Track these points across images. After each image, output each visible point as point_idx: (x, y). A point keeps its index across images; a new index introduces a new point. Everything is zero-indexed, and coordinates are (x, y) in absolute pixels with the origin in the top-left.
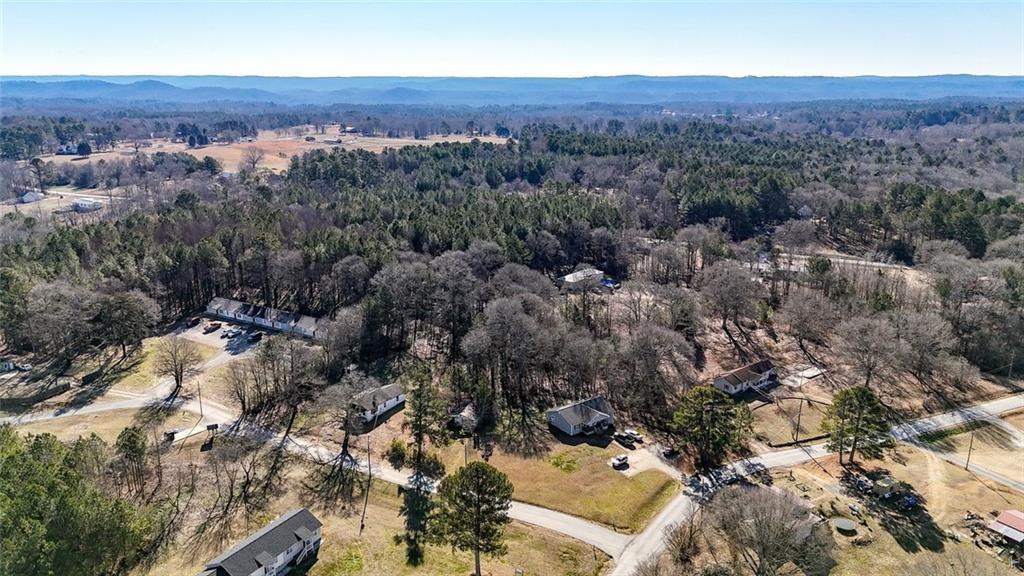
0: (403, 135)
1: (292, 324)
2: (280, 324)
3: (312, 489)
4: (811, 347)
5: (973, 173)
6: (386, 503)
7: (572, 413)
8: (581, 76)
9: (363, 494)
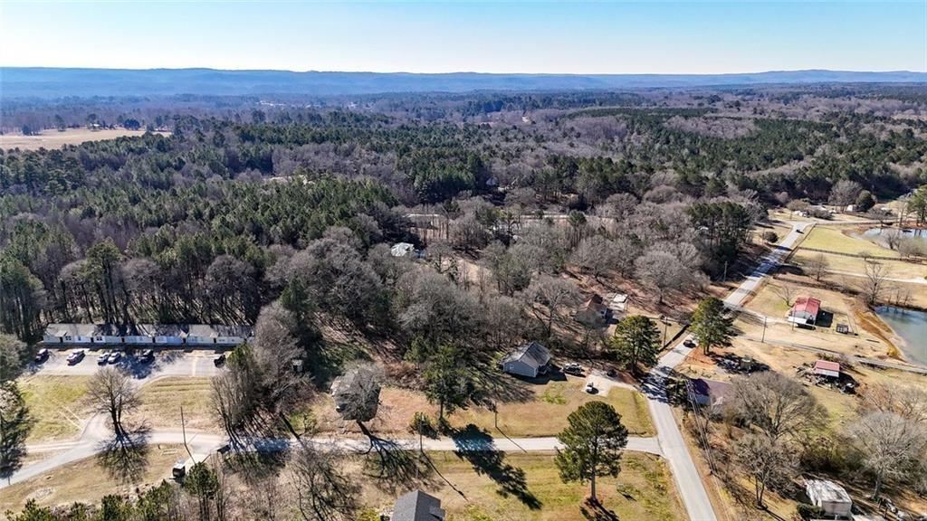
0: (7, 132)
1: (183, 335)
2: (165, 338)
3: (379, 477)
4: (603, 280)
5: (572, 145)
6: (458, 468)
7: (527, 358)
8: (147, 68)
9: (429, 467)
